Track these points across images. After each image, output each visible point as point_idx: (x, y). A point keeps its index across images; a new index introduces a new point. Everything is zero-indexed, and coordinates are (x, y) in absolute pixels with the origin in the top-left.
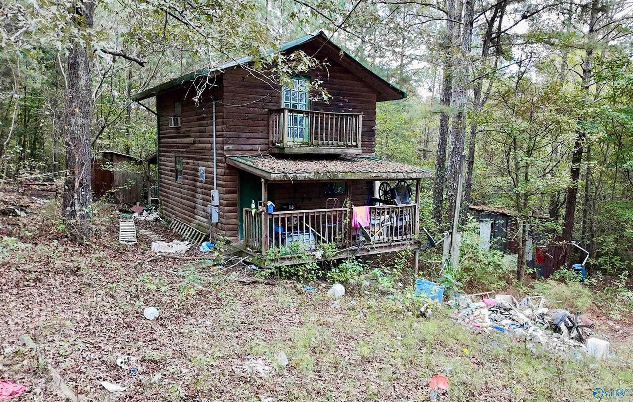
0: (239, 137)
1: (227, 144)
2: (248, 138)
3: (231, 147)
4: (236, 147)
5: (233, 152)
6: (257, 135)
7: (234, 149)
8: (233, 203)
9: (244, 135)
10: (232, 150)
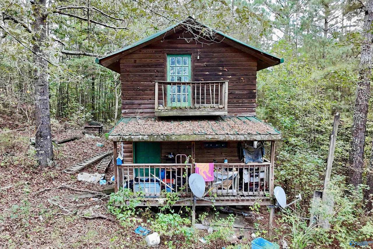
0: (133, 104)
1: (124, 109)
2: (139, 104)
3: (127, 111)
4: (131, 111)
5: (129, 115)
6: (146, 101)
7: (128, 112)
8: (129, 151)
9: (136, 102)
10: (127, 113)
